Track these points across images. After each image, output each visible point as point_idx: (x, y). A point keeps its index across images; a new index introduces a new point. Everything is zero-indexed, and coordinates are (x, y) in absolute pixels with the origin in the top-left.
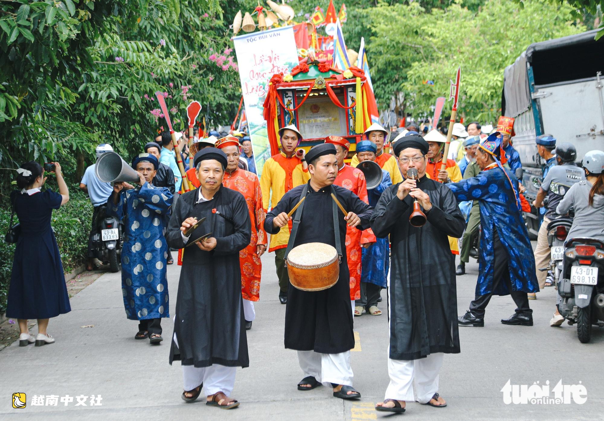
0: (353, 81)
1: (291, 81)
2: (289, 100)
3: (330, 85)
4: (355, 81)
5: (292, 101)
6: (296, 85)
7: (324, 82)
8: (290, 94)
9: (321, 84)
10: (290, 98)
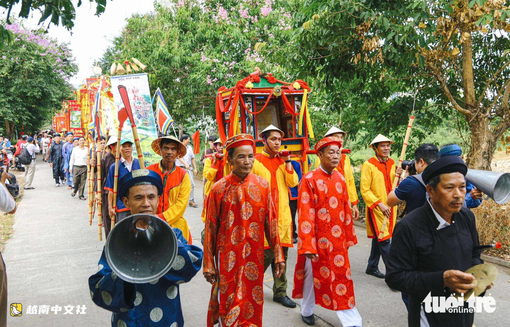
0: (300, 92)
1: (252, 88)
2: (248, 105)
3: (285, 93)
4: (303, 91)
5: (251, 106)
6: (258, 92)
7: (281, 90)
8: (250, 99)
9: (278, 92)
10: (249, 103)
